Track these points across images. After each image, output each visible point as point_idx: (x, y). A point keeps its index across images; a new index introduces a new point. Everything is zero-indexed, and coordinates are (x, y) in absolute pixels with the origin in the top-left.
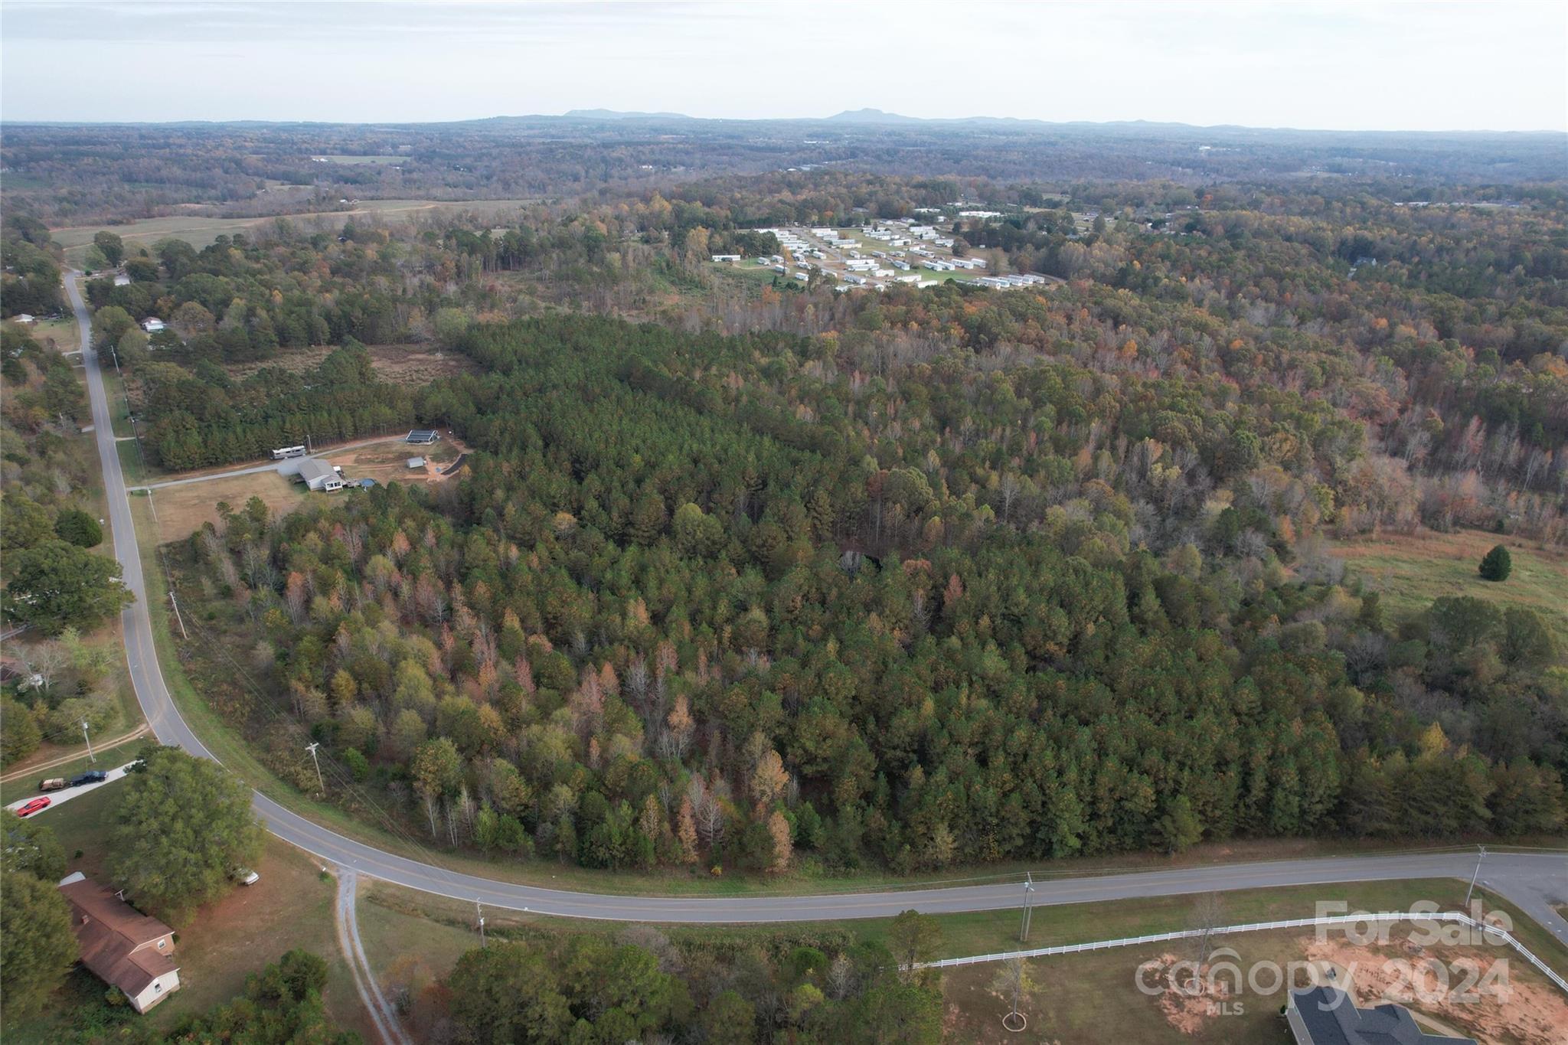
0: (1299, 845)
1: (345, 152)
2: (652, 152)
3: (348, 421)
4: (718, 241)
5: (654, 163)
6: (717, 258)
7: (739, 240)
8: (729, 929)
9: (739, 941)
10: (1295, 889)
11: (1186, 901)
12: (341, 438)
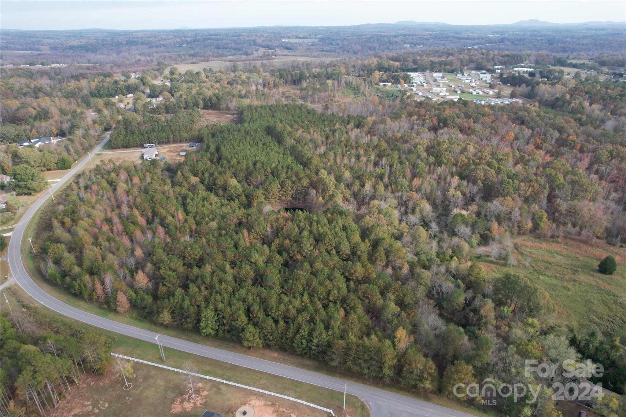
0: (308, 362)
1: (297, 37)
2: (413, 39)
3: (171, 136)
4: (385, 77)
5: (411, 43)
6: (381, 84)
7: (393, 77)
8: (87, 327)
9: (83, 330)
10: (282, 378)
11: (234, 368)
12: (168, 142)
